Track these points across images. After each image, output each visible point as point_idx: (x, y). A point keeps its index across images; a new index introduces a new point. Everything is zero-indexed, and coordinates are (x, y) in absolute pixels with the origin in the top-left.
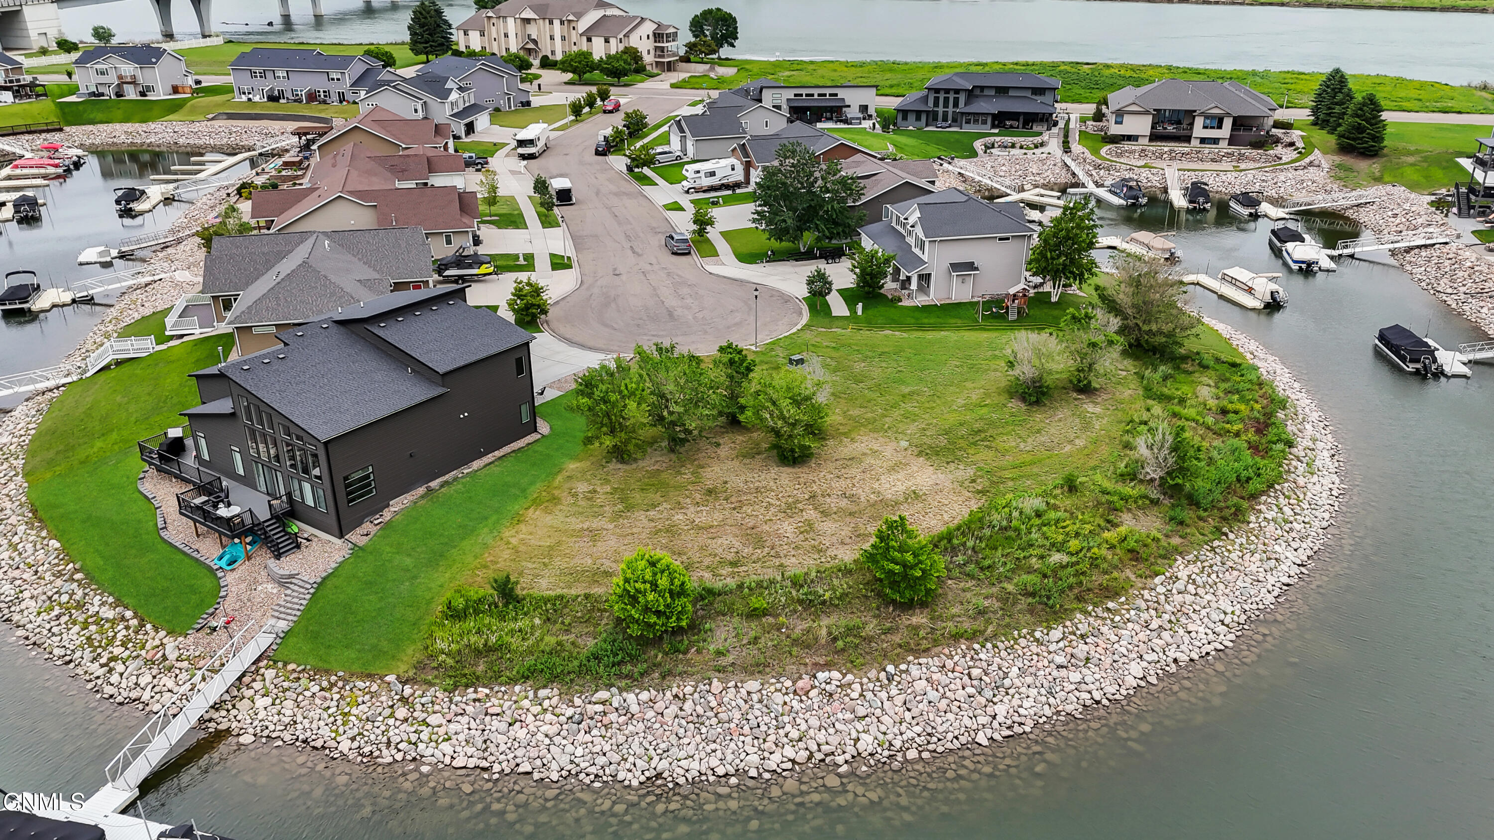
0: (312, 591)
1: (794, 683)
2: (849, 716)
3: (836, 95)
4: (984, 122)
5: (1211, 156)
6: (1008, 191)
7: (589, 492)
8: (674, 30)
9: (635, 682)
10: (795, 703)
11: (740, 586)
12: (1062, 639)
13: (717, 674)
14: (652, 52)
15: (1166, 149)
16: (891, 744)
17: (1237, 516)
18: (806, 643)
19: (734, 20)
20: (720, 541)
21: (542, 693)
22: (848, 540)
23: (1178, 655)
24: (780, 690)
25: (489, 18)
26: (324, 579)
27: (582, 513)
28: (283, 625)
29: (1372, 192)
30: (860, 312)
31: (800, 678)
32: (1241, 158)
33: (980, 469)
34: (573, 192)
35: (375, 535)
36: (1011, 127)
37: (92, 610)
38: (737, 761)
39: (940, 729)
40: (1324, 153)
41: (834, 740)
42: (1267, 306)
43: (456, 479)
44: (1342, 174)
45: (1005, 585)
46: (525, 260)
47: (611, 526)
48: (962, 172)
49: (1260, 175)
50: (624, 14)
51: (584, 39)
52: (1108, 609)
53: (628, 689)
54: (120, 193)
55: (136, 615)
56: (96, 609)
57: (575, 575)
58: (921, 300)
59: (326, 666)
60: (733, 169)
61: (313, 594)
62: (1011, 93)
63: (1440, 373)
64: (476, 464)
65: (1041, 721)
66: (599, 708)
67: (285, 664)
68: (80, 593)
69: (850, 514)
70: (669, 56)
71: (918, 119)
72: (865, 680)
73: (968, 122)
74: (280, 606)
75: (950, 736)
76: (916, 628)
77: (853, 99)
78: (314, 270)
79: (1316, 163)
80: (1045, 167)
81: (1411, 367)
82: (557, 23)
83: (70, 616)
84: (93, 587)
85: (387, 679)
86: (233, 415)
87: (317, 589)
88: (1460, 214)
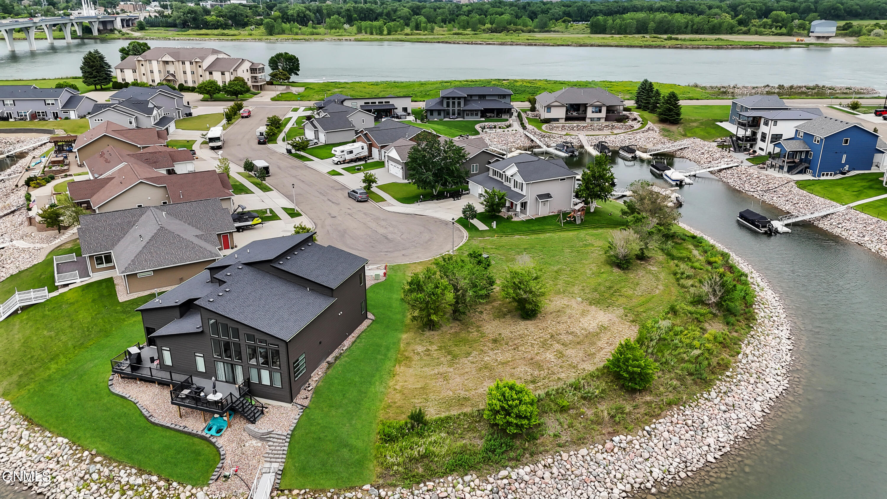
0: (288, 440)
1: (603, 445)
2: (641, 460)
3: (389, 102)
4: (477, 115)
5: (598, 127)
7: (426, 351)
8: (262, 66)
9: (518, 461)
10: (610, 458)
11: (548, 394)
12: (717, 396)
13: (561, 449)
14: (250, 79)
15: (575, 125)
16: (669, 472)
18: (599, 422)
19: (297, 60)
20: (519, 369)
21: (467, 478)
22: (585, 359)
23: (770, 395)
24: (598, 452)
25: (139, 61)
26: (293, 431)
27: (429, 364)
29: (685, 142)
30: (495, 227)
31: (606, 443)
32: (613, 127)
33: (625, 308)
34: (270, 168)
35: (312, 397)
36: (490, 117)
37: (124, 481)
39: (689, 457)
40: (654, 123)
41: (640, 475)
43: (340, 354)
44: (666, 134)
45: (676, 371)
46: (270, 213)
47: (452, 370)
49: (627, 136)
50: (226, 57)
51: (208, 73)
52: (728, 376)
53: (516, 467)
55: (160, 478)
56: (127, 479)
57: (448, 403)
58: (522, 217)
59: (320, 487)
60: (363, 149)
61: (289, 442)
62: (487, 98)
63: (777, 232)
64: (347, 343)
65: (732, 443)
66: (505, 481)
67: (290, 491)
68: (106, 472)
69: (578, 343)
70: (261, 82)
71: (439, 114)
72: (638, 437)
73: (467, 115)
74: (269, 454)
75: (695, 461)
76: (647, 403)
77: (399, 104)
78: (170, 232)
79: (651, 128)
81: (763, 230)
82: (187, 64)
83: (106, 488)
84: (114, 464)
85: (364, 487)
86: (202, 332)
87: (290, 438)
88: (735, 151)
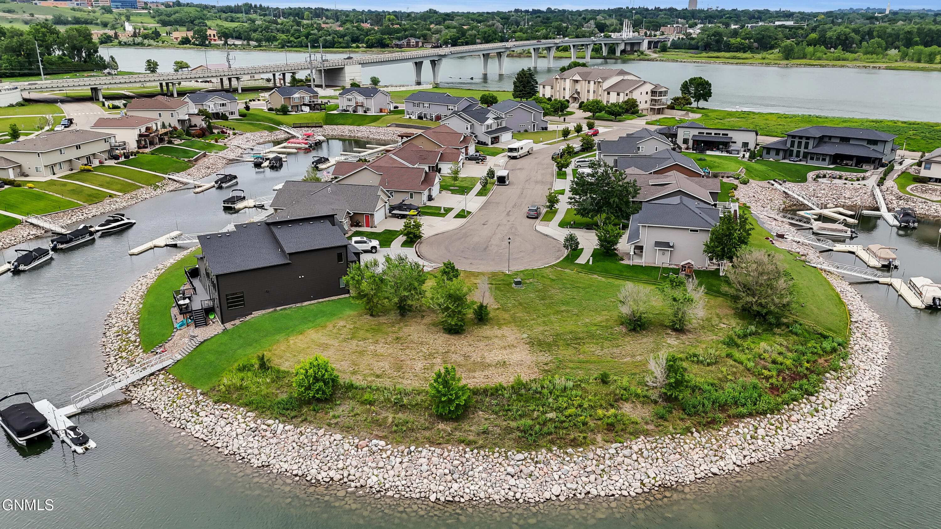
0: (198, 345)
1: (360, 441)
2: (374, 465)
3: (727, 135)
4: (824, 160)
6: (814, 207)
7: (343, 326)
8: (666, 90)
9: (288, 420)
10: (353, 451)
11: (368, 387)
12: (522, 460)
13: (326, 427)
14: (649, 102)
16: (384, 485)
17: (712, 424)
18: (379, 424)
19: (710, 85)
20: (380, 364)
21: (249, 414)
23: (592, 490)
24: (350, 443)
25: (557, 79)
26: (205, 341)
27: (330, 336)
28: (179, 357)
31: (364, 440)
33: (557, 358)
34: (508, 178)
35: (238, 326)
36: (847, 165)
37: (130, 336)
38: (306, 470)
39: (415, 486)
41: (358, 475)
42: (928, 307)
43: (290, 308)
45: (511, 422)
46: (444, 210)
47: (337, 345)
48: (786, 191)
50: (638, 79)
51: (606, 93)
53: (282, 422)
54: (316, 159)
55: (140, 341)
59: (181, 379)
61: (197, 347)
62: (851, 142)
64: (306, 303)
65: (474, 499)
66: (265, 427)
67: (168, 374)
68: (132, 328)
70: (659, 105)
71: (777, 154)
72: (396, 450)
73: (812, 159)
74: (184, 349)
75: (418, 491)
76: (442, 431)
77: (739, 138)
80: (857, 194)
82: (592, 83)
83: (122, 337)
84: (137, 326)
85: (197, 391)
87: (200, 344)
